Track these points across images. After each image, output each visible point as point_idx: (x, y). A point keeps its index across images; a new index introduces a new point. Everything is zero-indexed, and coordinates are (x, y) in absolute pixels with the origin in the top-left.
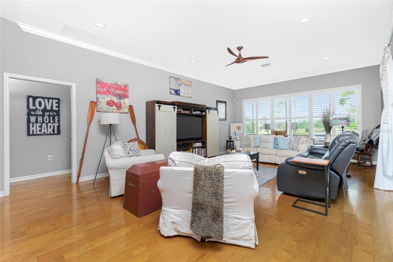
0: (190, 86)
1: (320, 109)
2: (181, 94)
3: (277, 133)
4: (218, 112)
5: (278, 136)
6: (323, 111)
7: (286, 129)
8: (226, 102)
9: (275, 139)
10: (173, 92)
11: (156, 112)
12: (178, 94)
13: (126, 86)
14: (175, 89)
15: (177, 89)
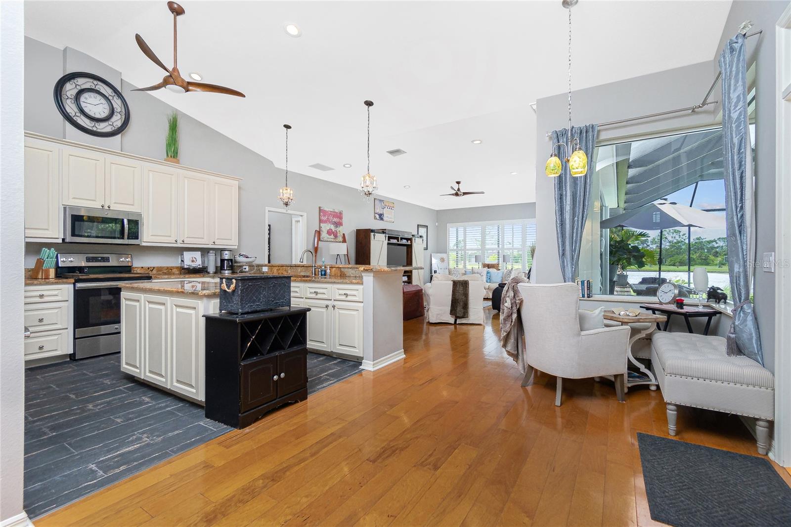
0: (393, 208)
1: (531, 240)
2: (384, 218)
3: (489, 266)
4: (423, 240)
5: (491, 270)
6: (532, 243)
7: (498, 262)
8: (427, 226)
9: (488, 273)
10: (377, 216)
11: (371, 241)
12: (382, 219)
13: (341, 213)
14: (379, 213)
15: (381, 213)
